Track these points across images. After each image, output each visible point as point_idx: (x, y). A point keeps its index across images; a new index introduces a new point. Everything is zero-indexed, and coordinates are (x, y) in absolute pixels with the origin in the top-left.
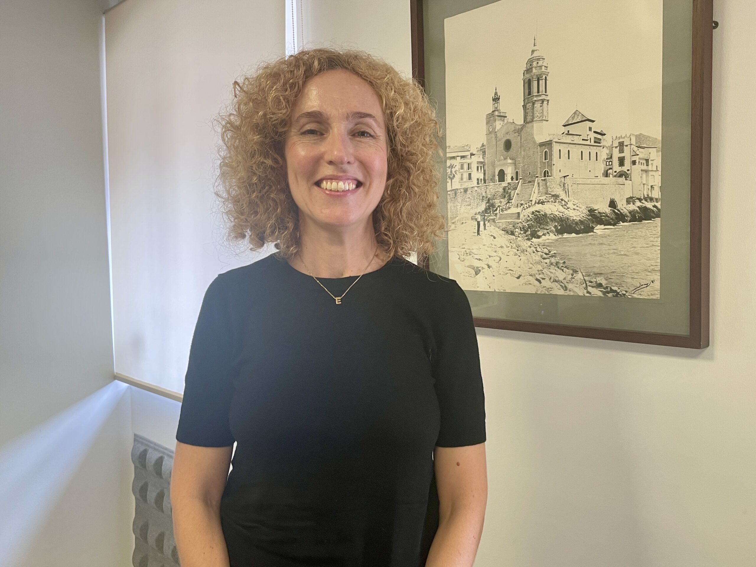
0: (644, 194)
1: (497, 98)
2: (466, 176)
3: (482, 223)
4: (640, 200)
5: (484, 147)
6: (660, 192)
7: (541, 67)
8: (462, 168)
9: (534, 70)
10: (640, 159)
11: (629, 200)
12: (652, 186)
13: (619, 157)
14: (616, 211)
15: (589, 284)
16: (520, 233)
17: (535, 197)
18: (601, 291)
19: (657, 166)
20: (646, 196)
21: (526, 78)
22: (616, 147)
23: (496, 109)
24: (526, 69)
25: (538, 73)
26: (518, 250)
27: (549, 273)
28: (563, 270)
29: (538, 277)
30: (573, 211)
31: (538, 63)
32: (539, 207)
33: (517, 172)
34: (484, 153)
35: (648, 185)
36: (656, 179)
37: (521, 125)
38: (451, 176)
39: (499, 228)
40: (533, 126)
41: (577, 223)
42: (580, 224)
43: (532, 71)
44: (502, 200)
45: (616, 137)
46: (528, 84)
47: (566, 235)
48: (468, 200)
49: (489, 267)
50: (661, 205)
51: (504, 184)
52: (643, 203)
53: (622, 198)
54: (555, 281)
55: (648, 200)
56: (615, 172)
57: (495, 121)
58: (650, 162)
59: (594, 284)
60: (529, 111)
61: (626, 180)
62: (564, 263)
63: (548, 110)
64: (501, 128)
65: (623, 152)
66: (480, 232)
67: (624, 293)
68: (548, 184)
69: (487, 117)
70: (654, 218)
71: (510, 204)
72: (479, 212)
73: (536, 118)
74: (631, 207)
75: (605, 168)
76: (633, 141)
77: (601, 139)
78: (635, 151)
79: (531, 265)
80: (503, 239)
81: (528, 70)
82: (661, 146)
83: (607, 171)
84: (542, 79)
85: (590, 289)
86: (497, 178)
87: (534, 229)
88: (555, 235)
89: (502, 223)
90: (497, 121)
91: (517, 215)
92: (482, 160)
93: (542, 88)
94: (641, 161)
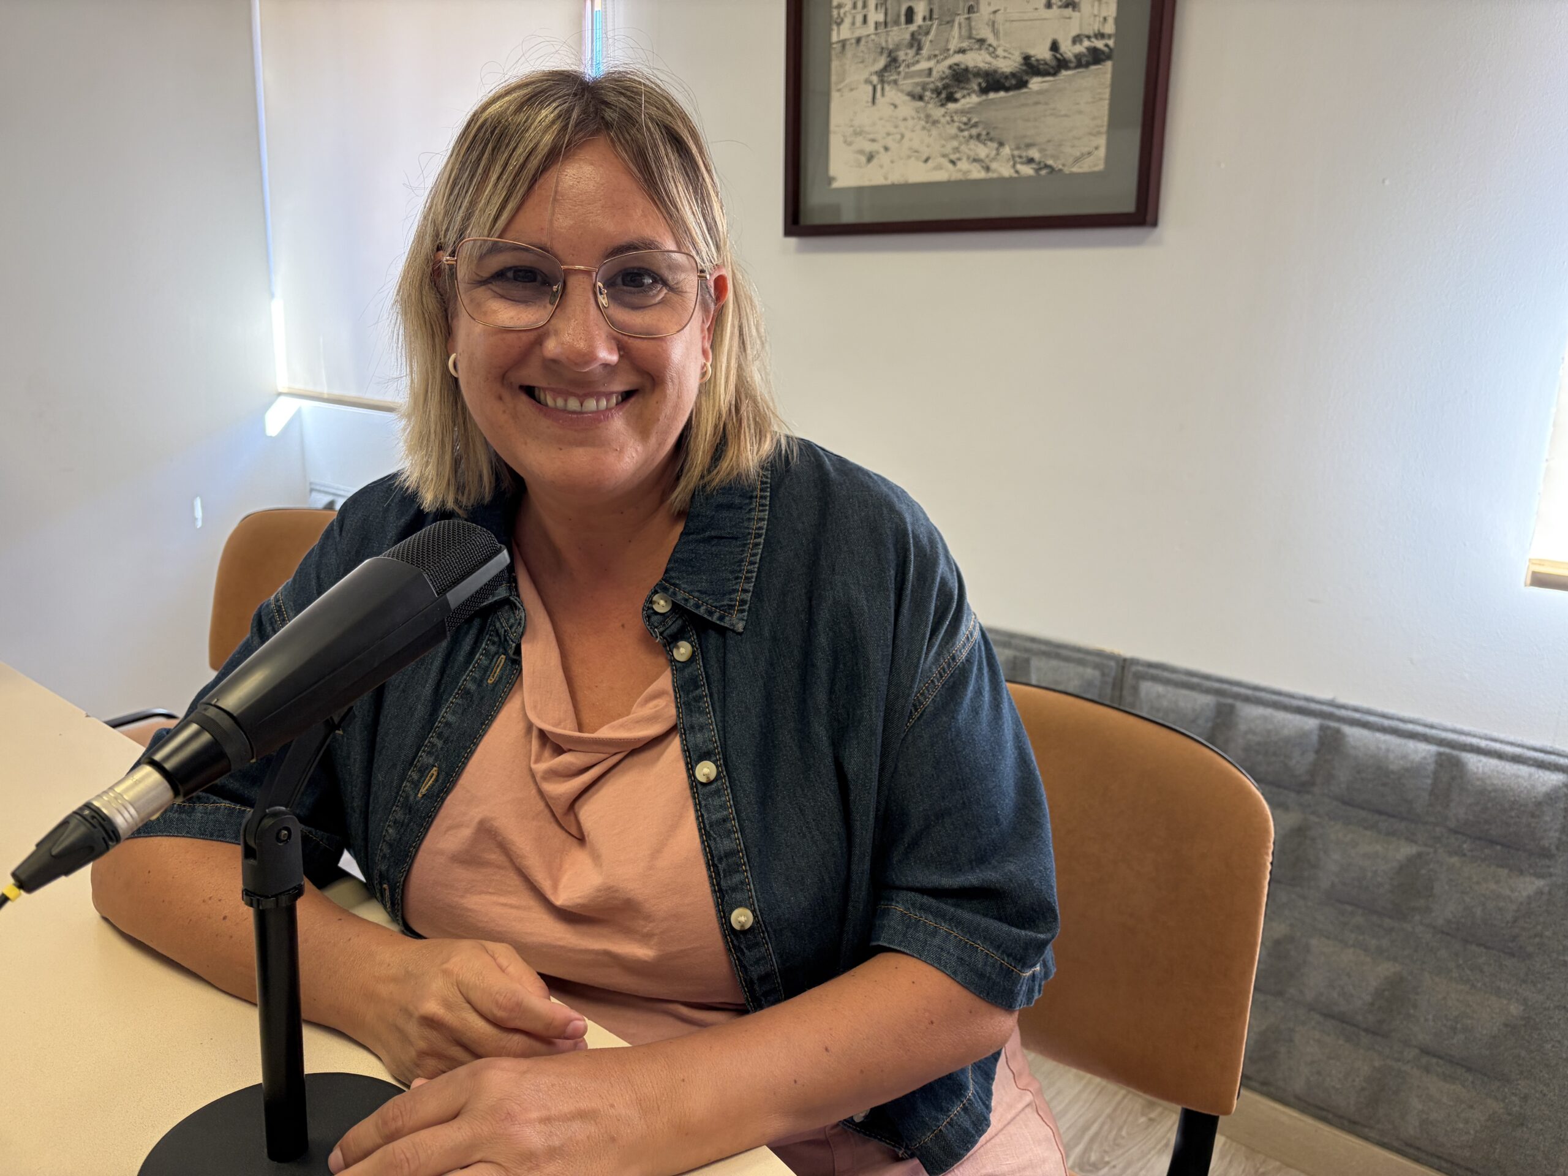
0: (1094, 30)
2: (859, 19)
3: (879, 87)
4: (1088, 37)
6: (1115, 25)
8: (855, 6)
11: (1077, 40)
12: (1105, 19)
14: (1058, 56)
15: (1018, 160)
16: (931, 98)
17: (953, 45)
18: (1032, 168)
20: (1097, 32)
26: (927, 122)
27: (967, 151)
28: (985, 144)
29: (953, 157)
30: (1002, 60)
32: (958, 58)
33: (931, 11)
35: (1100, 17)
36: (1110, 9)
38: (839, 21)
39: (902, 91)
41: (1006, 77)
42: (1010, 77)
44: (909, 51)
47: (992, 95)
48: (861, 54)
49: (886, 149)
50: (1114, 44)
51: (913, 28)
52: (1093, 42)
54: (975, 160)
55: (1099, 38)
59: (1024, 159)
61: (1074, 10)
62: (988, 134)
66: (877, 101)
67: (1060, 167)
68: (973, 24)
70: (1104, 60)
71: (918, 56)
72: (876, 72)
74: (1079, 49)
79: (943, 142)
80: (908, 108)
85: (1019, 167)
86: (903, 19)
87: (949, 91)
88: (977, 96)
89: (907, 84)
91: (927, 72)
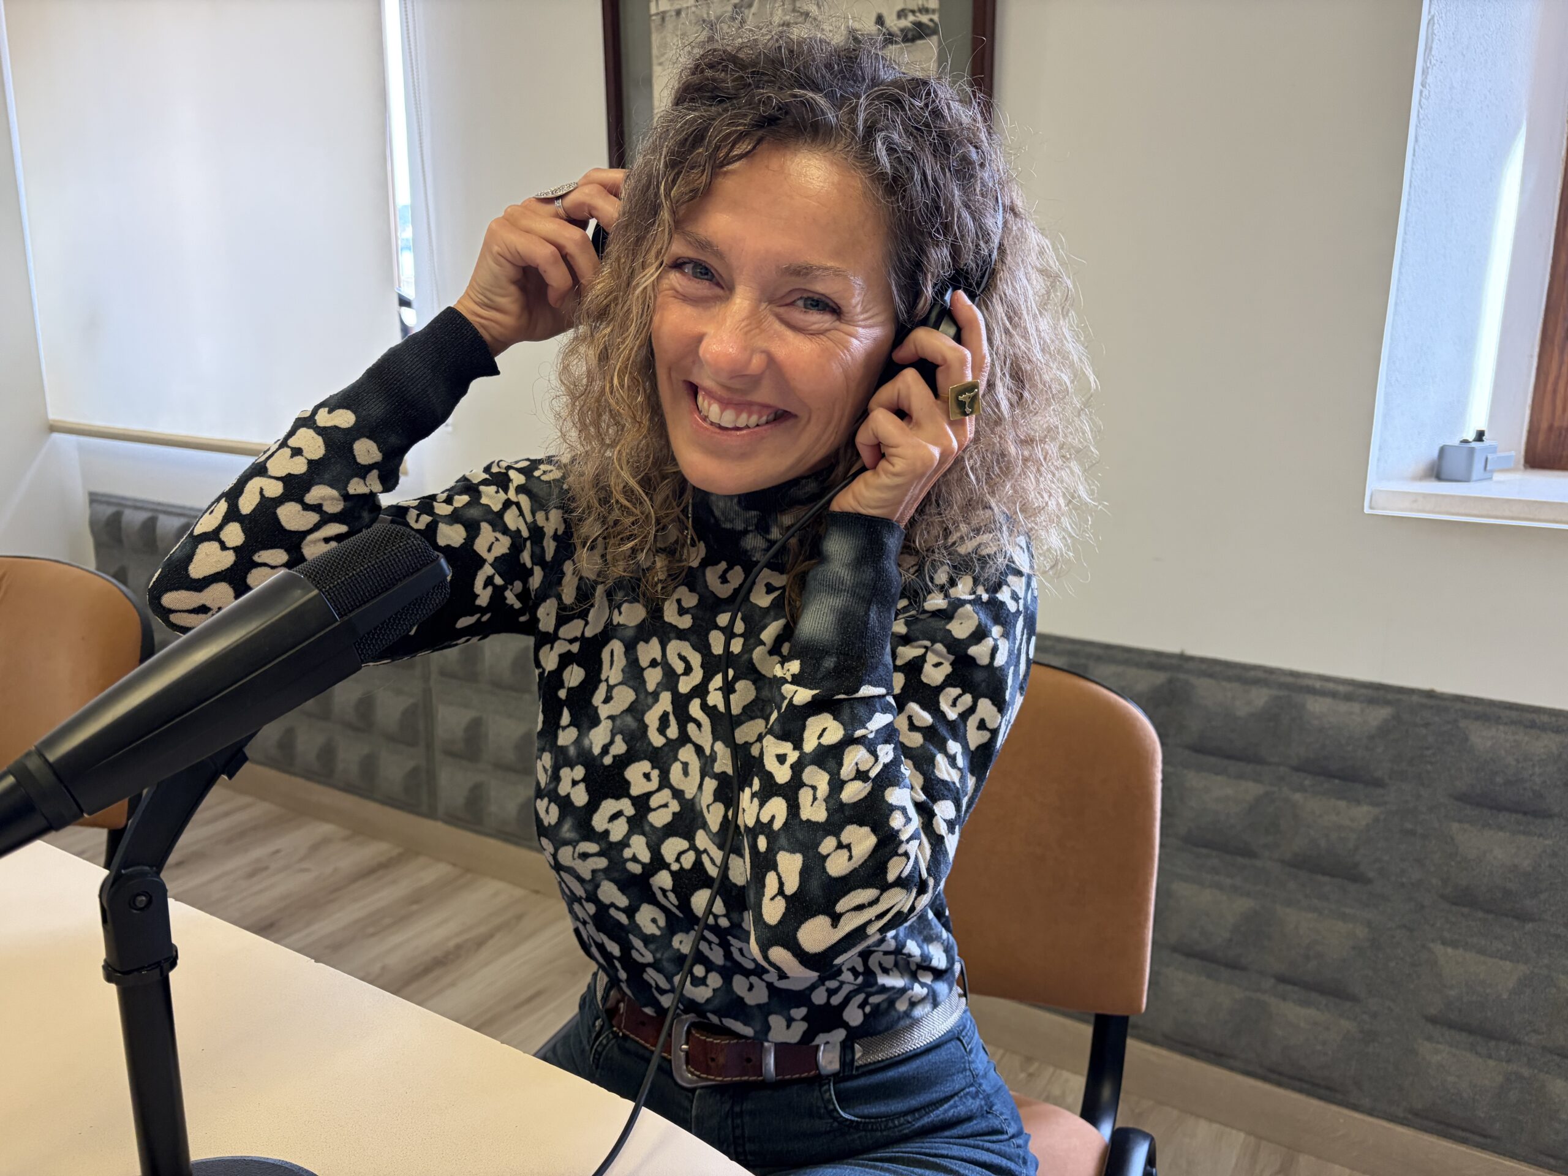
0: (918, 5)
4: (913, 12)
11: (901, 14)
14: (884, 30)
20: (921, 7)
48: (682, 26)
52: (917, 17)
53: (891, 10)
55: (923, 12)
70: (928, 35)
74: (905, 23)
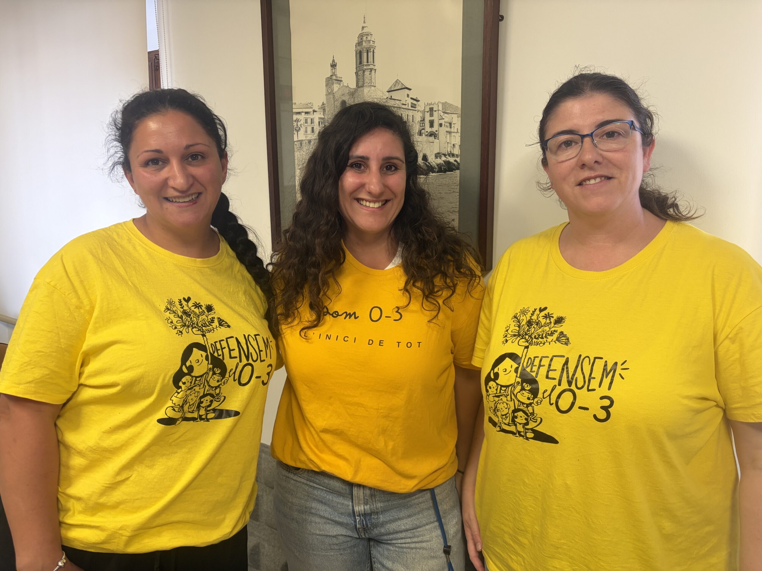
0: (448, 151)
1: (334, 65)
2: (309, 129)
4: (445, 155)
5: (324, 106)
6: (460, 149)
7: (369, 41)
8: (306, 122)
9: (364, 44)
10: (445, 122)
11: (438, 155)
12: (453, 145)
13: (429, 120)
19: (457, 129)
21: (358, 50)
22: (428, 112)
23: (334, 74)
24: (358, 42)
25: (367, 46)
31: (367, 38)
34: (324, 110)
35: (451, 144)
36: (456, 139)
37: (354, 89)
38: (297, 129)
40: (363, 90)
43: (362, 44)
45: (428, 103)
46: (359, 54)
50: (460, 160)
53: (431, 153)
56: (427, 132)
57: (333, 84)
58: (453, 125)
60: (360, 77)
61: (435, 139)
63: (375, 78)
64: (338, 90)
65: (433, 116)
69: (326, 80)
70: (455, 170)
73: (366, 84)
74: (439, 161)
75: (419, 128)
76: (440, 108)
77: (416, 105)
78: (442, 115)
81: (359, 44)
82: (460, 113)
83: (421, 131)
84: (371, 52)
90: (334, 85)
92: (323, 117)
93: (371, 59)
94: (446, 124)
